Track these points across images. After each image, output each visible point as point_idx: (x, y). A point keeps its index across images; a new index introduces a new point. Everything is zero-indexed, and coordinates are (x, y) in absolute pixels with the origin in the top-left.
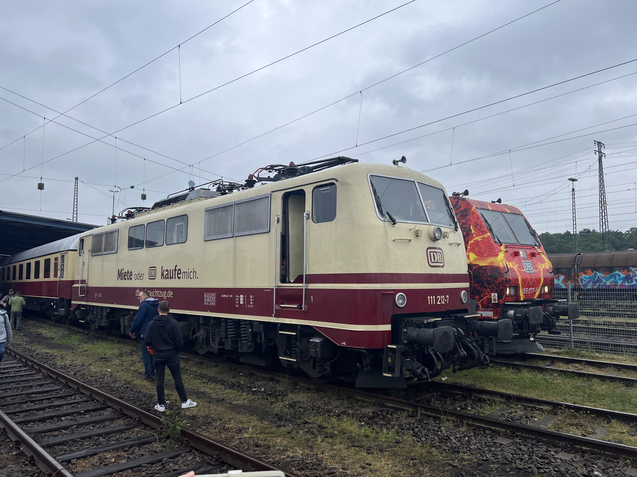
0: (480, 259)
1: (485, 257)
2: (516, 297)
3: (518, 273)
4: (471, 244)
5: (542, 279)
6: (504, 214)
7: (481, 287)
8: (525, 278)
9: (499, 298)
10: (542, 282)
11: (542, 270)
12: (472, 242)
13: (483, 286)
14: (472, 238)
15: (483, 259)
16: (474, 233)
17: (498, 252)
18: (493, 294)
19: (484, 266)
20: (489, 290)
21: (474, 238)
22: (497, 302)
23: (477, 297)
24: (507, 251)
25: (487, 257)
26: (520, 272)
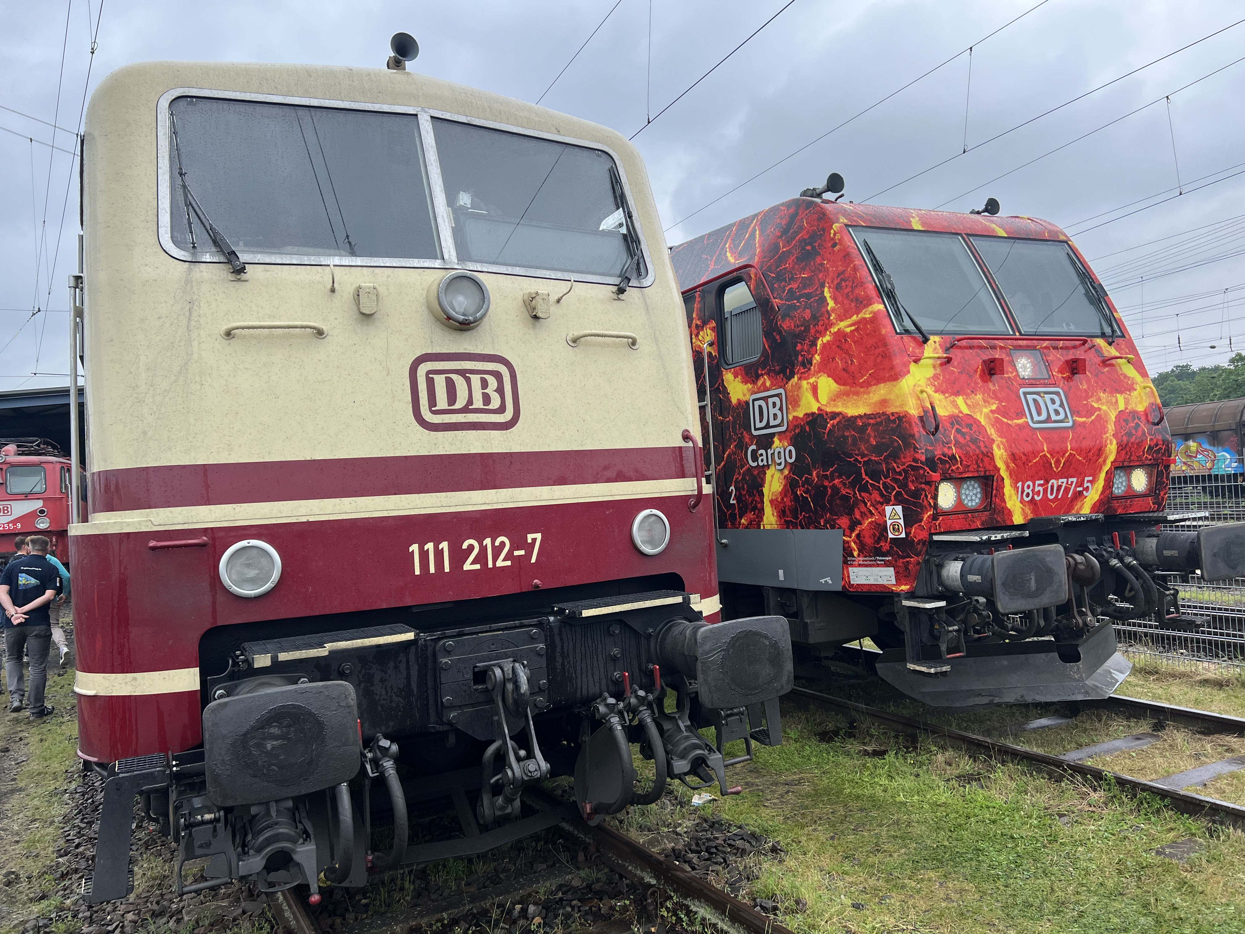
0: (847, 394)
1: (862, 385)
2: (985, 516)
3: (991, 431)
4: (824, 345)
5: (1112, 450)
6: (977, 243)
7: (852, 485)
8: (1028, 448)
9: (910, 519)
10: (1112, 458)
11: (1113, 416)
12: (827, 338)
13: (857, 483)
14: (829, 325)
15: (857, 394)
16: (833, 310)
17: (907, 365)
18: (888, 509)
19: (860, 417)
20: (876, 496)
21: (832, 325)
22: (903, 535)
23: (844, 521)
24: (949, 360)
25: (867, 384)
26: (1003, 429)
